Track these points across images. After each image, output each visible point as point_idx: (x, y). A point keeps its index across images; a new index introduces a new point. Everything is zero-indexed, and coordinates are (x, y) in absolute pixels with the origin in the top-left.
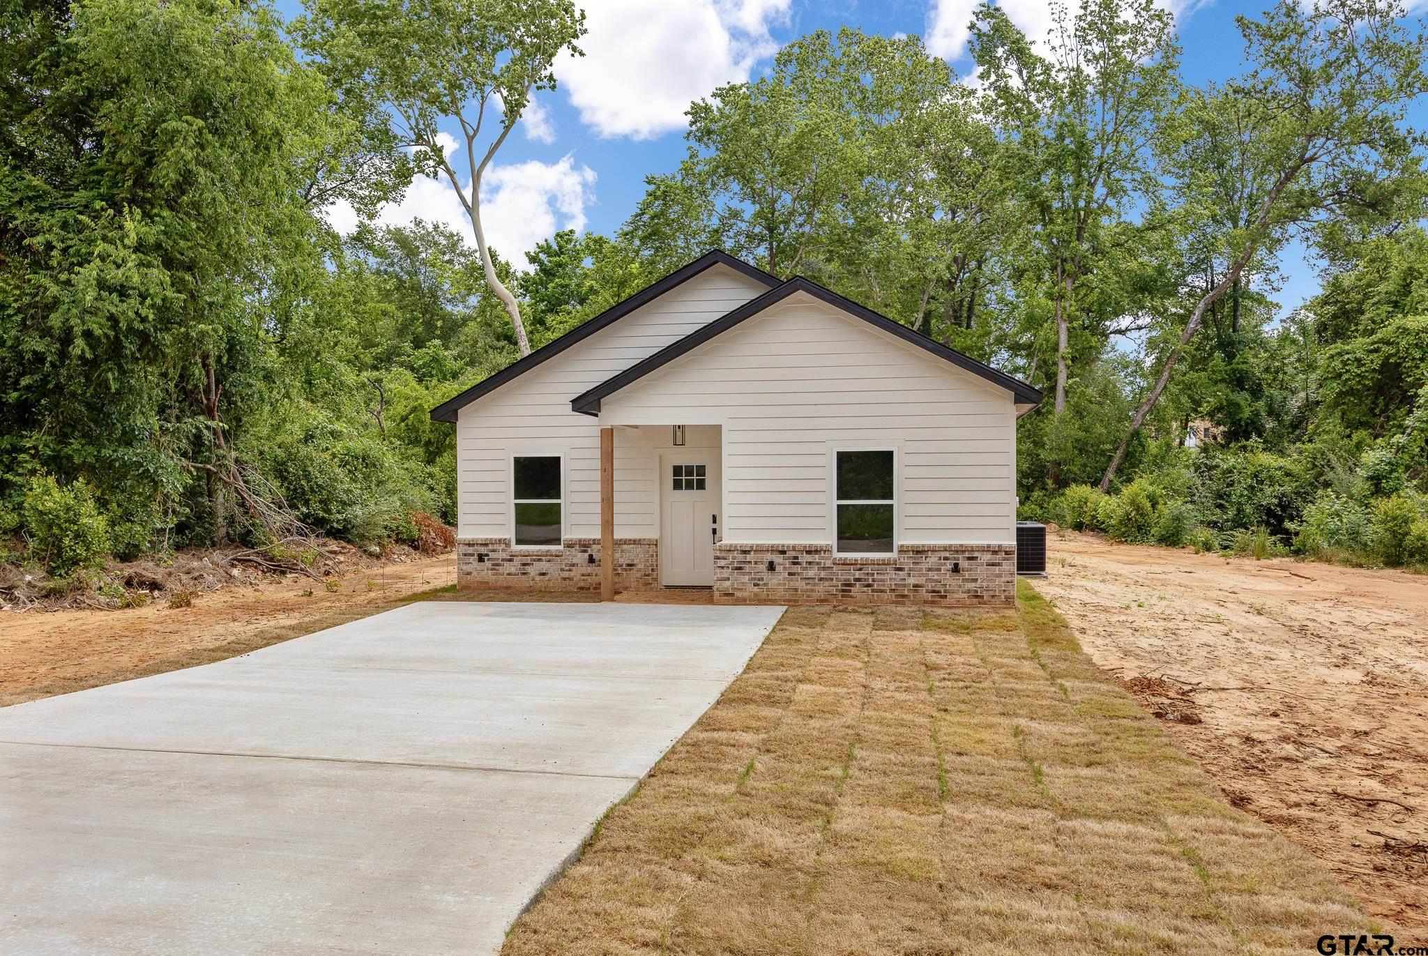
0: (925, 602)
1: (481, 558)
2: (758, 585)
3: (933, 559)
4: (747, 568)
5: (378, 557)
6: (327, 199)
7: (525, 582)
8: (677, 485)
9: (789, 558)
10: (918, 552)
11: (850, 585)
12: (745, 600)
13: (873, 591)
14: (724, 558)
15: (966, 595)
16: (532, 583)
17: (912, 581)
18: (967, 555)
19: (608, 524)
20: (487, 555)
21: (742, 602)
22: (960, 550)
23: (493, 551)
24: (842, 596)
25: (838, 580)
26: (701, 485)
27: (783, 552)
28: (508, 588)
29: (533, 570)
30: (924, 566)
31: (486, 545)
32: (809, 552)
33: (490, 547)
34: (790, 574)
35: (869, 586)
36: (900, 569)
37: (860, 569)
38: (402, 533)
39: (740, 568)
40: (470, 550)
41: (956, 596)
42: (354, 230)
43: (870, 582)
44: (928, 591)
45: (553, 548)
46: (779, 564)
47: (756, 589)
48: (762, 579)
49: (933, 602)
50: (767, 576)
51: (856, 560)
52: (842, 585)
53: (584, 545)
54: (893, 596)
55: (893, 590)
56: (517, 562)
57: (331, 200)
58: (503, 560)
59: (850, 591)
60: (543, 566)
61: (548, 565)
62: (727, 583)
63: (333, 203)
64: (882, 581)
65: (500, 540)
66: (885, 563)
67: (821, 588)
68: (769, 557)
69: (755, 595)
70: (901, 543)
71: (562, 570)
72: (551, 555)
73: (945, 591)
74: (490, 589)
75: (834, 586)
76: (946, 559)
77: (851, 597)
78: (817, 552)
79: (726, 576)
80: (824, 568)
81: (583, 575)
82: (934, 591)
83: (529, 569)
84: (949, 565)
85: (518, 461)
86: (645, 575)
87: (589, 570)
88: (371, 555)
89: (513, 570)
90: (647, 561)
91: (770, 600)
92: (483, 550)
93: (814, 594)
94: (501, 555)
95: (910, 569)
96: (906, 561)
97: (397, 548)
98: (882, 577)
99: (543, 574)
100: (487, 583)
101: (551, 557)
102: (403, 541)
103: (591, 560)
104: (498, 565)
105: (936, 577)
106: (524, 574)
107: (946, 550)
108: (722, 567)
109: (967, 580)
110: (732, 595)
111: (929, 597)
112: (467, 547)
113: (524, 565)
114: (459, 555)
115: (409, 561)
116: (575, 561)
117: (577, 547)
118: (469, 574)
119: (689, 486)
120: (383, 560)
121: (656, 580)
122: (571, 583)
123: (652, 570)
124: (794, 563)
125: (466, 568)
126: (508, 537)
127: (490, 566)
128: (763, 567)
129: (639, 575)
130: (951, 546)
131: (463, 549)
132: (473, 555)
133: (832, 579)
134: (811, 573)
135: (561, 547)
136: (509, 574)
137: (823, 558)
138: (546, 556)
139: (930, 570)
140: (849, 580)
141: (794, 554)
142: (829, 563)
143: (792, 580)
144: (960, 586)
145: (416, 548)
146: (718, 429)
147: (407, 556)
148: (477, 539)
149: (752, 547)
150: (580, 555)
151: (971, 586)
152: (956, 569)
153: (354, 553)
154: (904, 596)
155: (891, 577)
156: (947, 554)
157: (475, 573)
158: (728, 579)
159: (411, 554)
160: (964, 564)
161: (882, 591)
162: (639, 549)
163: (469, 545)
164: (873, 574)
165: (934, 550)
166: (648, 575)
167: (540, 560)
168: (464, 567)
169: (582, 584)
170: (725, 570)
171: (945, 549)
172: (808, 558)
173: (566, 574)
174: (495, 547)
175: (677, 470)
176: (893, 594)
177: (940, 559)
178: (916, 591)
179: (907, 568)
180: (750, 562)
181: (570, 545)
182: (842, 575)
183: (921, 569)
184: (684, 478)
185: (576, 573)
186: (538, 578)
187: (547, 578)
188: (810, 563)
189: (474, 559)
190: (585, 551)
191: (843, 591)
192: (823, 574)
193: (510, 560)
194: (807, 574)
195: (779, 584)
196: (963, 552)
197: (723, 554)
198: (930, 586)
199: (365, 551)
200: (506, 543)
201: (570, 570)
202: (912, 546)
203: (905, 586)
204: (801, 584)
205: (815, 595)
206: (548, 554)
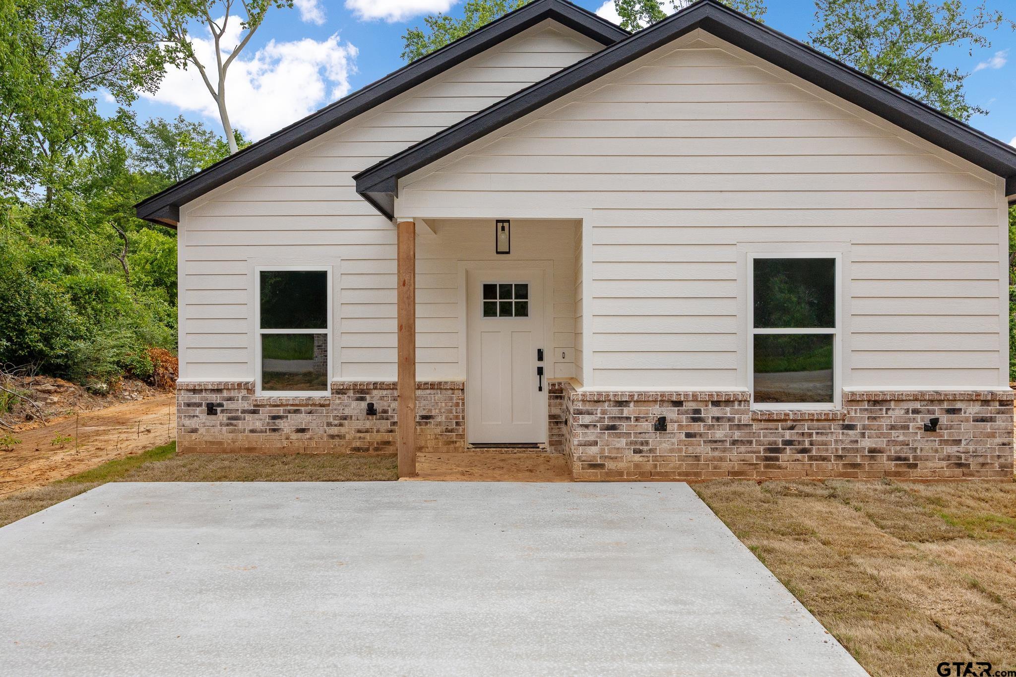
0: (887, 474)
1: (211, 410)
2: (640, 451)
3: (897, 413)
4: (624, 426)
5: (103, 394)
6: (89, 86)
7: (275, 442)
8: (489, 311)
9: (686, 412)
10: (876, 402)
11: (777, 450)
12: (620, 474)
13: (811, 458)
14: (589, 413)
15: (944, 463)
16: (285, 443)
17: (866, 443)
18: (946, 406)
19: (407, 362)
20: (221, 405)
21: (617, 476)
22: (936, 399)
23: (230, 399)
24: (766, 467)
25: (759, 443)
26: (522, 311)
27: (678, 403)
28: (250, 450)
29: (287, 426)
30: (884, 422)
31: (219, 391)
32: (716, 403)
33: (225, 394)
34: (688, 435)
35: (804, 451)
36: (850, 427)
37: (792, 428)
38: (135, 368)
39: (613, 428)
40: (196, 398)
41: (930, 464)
42: (114, 115)
43: (807, 445)
44: (890, 458)
45: (317, 395)
46: (672, 421)
47: (637, 458)
48: (647, 443)
49: (897, 474)
50: (654, 439)
51: (787, 415)
52: (766, 450)
53: (361, 391)
54: (839, 466)
55: (839, 457)
56: (264, 413)
57: (92, 86)
58: (244, 412)
59: (777, 459)
60: (302, 419)
61: (309, 418)
62: (593, 450)
63: (94, 89)
64: (824, 444)
65: (239, 384)
66: (829, 419)
67: (734, 457)
68: (657, 411)
69: (637, 466)
70: (847, 389)
71: (329, 424)
72: (314, 405)
73: (915, 458)
74: (224, 451)
75: (755, 452)
76: (916, 411)
77: (779, 467)
78: (728, 402)
79: (592, 438)
80: (739, 427)
81: (359, 431)
82: (899, 458)
83: (281, 423)
84: (921, 420)
85: (265, 276)
86: (447, 431)
87: (368, 424)
88: (97, 393)
89: (258, 425)
90: (451, 412)
91: (659, 474)
92: (214, 398)
93: (724, 464)
94: (241, 405)
95: (864, 427)
96: (859, 416)
97: (129, 385)
98: (824, 438)
99: (302, 431)
100: (221, 443)
101: (313, 407)
102: (137, 377)
103: (371, 410)
104: (237, 418)
105: (901, 438)
106: (274, 430)
107: (916, 400)
108: (587, 426)
109: (946, 442)
110: (601, 466)
111: (892, 466)
112: (191, 394)
113: (274, 418)
114: (179, 405)
115: (140, 399)
116: (347, 412)
117: (351, 393)
118: (194, 431)
119: (506, 311)
120: (110, 397)
121: (462, 436)
122: (343, 442)
123: (457, 424)
124: (695, 420)
125: (190, 423)
126: (250, 379)
127: (225, 421)
128: (648, 426)
129: (438, 430)
130: (923, 393)
131: (184, 397)
132: (200, 405)
133: (750, 442)
134: (719, 434)
135: (327, 394)
136: (252, 431)
137: (737, 412)
138: (307, 405)
139: (893, 427)
140: (775, 443)
141: (693, 406)
142: (746, 419)
143: (692, 444)
144: (936, 451)
145: (151, 384)
146: (577, 224)
147: (140, 392)
148: (206, 384)
149: (632, 396)
150: (354, 404)
151: (952, 450)
152: (932, 426)
153: (73, 392)
154: (855, 466)
155: (836, 439)
156: (918, 405)
157: (202, 430)
158: (595, 443)
159: (144, 391)
160: (944, 419)
161: (824, 459)
162: (439, 396)
163: (194, 391)
164: (810, 435)
165: (899, 399)
166: (452, 431)
167: (296, 411)
168: (187, 422)
169: (358, 444)
170: (591, 430)
171: (917, 397)
172: (716, 411)
173: (334, 430)
174: (233, 394)
175: (489, 290)
176: (841, 463)
177: (907, 412)
178: (872, 458)
179: (859, 425)
180: (628, 418)
181: (340, 391)
182: (765, 436)
183: (879, 427)
184: (498, 301)
185: (349, 429)
186: (294, 436)
187: (307, 435)
188: (718, 419)
189: (201, 412)
190: (362, 399)
191: (767, 459)
192: (737, 435)
193: (254, 412)
194: (713, 434)
195: (672, 450)
196: (941, 401)
197: (588, 407)
198: (893, 451)
199: (89, 389)
200: (249, 388)
201: (341, 425)
202: (868, 394)
203: (857, 450)
204: (704, 450)
205: (726, 466)
206: (309, 402)
